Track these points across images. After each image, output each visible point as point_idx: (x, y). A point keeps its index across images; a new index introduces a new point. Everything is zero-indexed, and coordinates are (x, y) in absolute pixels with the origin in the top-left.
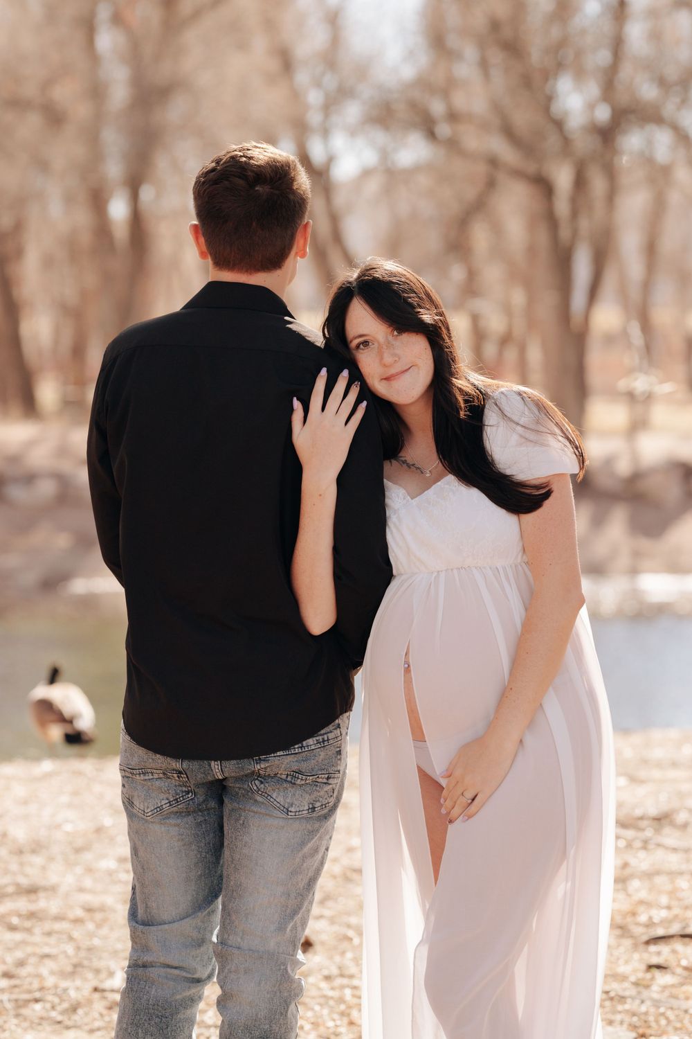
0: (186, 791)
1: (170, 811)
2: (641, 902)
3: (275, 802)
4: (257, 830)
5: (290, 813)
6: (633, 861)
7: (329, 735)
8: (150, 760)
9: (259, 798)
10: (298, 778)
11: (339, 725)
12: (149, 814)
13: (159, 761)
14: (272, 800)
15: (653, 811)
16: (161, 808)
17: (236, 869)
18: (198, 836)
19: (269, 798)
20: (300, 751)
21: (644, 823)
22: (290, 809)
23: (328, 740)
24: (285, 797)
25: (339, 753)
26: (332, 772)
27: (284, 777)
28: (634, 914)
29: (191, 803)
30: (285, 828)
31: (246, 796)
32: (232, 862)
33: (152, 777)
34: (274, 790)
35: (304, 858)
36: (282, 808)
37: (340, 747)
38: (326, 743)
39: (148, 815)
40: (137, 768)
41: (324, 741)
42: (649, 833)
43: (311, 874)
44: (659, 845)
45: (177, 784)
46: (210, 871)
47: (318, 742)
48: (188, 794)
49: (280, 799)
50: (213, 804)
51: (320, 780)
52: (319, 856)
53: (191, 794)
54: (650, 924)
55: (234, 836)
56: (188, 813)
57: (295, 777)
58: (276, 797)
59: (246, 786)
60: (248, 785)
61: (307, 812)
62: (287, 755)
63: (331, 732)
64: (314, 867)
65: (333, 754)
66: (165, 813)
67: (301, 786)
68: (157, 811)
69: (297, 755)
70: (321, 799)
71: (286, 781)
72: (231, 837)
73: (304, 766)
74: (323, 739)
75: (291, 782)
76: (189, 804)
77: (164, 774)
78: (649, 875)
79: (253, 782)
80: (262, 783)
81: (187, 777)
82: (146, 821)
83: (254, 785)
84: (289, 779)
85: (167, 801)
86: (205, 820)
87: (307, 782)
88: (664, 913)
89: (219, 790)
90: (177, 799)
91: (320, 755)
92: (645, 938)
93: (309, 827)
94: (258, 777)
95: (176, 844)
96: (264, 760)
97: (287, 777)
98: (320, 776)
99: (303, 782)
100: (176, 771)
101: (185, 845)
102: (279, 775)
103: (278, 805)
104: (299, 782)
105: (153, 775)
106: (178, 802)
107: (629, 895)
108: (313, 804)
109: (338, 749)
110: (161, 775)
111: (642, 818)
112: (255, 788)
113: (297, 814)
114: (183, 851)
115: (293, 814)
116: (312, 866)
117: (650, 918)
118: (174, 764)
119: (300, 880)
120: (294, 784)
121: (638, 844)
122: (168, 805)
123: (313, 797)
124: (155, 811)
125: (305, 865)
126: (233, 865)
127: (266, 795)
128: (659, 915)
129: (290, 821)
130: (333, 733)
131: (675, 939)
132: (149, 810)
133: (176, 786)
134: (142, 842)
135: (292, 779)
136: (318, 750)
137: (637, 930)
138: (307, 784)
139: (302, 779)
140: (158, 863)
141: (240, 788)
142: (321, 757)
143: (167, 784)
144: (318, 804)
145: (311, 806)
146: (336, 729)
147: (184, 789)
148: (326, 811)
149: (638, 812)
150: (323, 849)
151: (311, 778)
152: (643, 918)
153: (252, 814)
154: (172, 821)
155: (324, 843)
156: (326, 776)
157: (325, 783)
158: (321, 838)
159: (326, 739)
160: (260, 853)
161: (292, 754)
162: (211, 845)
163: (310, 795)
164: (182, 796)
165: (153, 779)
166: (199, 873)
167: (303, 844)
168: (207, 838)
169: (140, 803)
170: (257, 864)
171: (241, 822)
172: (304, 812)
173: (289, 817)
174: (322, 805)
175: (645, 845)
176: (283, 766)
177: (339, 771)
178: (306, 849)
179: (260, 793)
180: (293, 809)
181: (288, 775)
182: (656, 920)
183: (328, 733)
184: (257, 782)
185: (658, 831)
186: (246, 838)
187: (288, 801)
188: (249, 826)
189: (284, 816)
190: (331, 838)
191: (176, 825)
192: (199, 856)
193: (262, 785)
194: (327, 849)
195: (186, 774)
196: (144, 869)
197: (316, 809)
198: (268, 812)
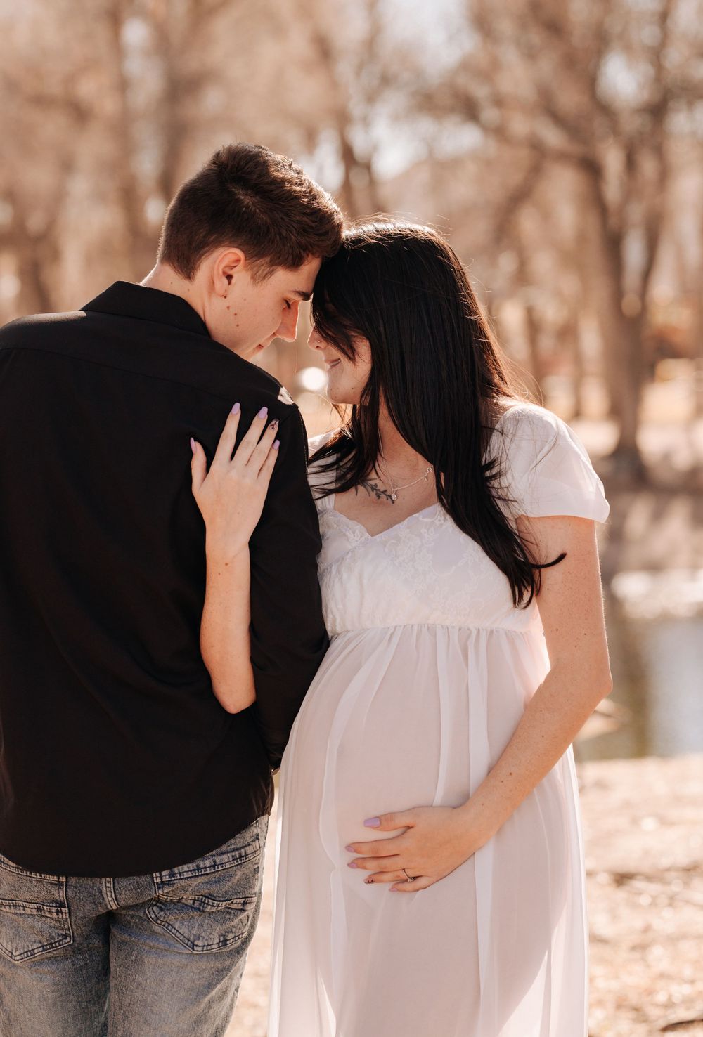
0: (62, 935)
1: (44, 956)
2: (662, 976)
3: (177, 934)
4: (153, 968)
5: (195, 948)
6: (657, 924)
7: (247, 848)
8: (25, 889)
9: (157, 929)
10: (208, 904)
11: (258, 835)
12: (18, 958)
13: (36, 889)
14: (173, 930)
15: (683, 859)
16: (32, 952)
17: (125, 1017)
18: (77, 984)
19: (170, 928)
20: (213, 871)
21: (673, 874)
22: (196, 943)
23: (246, 855)
24: (191, 927)
25: (257, 871)
26: (249, 896)
27: (190, 902)
28: (650, 992)
29: (70, 949)
30: (189, 967)
31: (140, 926)
32: (120, 1007)
33: (22, 912)
34: (177, 919)
35: (211, 1003)
36: (186, 941)
37: (258, 863)
38: (244, 860)
39: (16, 958)
40: (7, 898)
41: (241, 857)
42: (676, 887)
43: (218, 1022)
44: (687, 902)
45: (52, 925)
46: (93, 1022)
47: (235, 859)
48: (66, 939)
49: (184, 930)
50: (96, 942)
51: (235, 906)
52: (227, 1000)
53: (68, 939)
54: (669, 1005)
55: (123, 976)
56: (65, 958)
57: (204, 903)
58: (179, 927)
59: (142, 914)
60: (145, 912)
61: (216, 946)
62: (196, 876)
63: (249, 845)
64: (223, 1013)
65: (251, 873)
66: (37, 959)
67: (210, 913)
68: (28, 956)
69: (209, 876)
70: (234, 929)
71: (192, 907)
72: (120, 977)
73: (215, 889)
74: (240, 854)
75: (199, 909)
76: (66, 950)
77: (39, 909)
78: (673, 940)
79: (150, 909)
80: (161, 910)
81: (70, 913)
82: (14, 965)
83: (151, 913)
84: (196, 905)
85: (40, 945)
86: (86, 964)
87: (219, 908)
88: (686, 990)
89: (107, 924)
90: (51, 944)
91: (236, 875)
92: (663, 1023)
93: (218, 965)
94: (157, 902)
95: (50, 996)
96: (168, 884)
97: (194, 903)
98: (235, 901)
99: (214, 910)
100: (56, 903)
101: (61, 996)
102: (183, 901)
103: (182, 937)
104: (209, 909)
105: (24, 910)
106: (53, 947)
107: (648, 966)
108: (224, 936)
109: (256, 866)
110: (34, 912)
111: (668, 870)
112: (153, 916)
113: (205, 948)
114: (59, 1003)
115: (200, 949)
116: (221, 1012)
117: (670, 998)
118: (56, 892)
119: (205, 1030)
120: (203, 911)
121: (663, 900)
122: (41, 949)
123: (225, 927)
124: (25, 955)
125: (212, 1011)
126: (122, 1012)
127: (167, 925)
128: (680, 991)
129: (196, 958)
130: (251, 847)
131: (695, 1024)
132: (18, 953)
133: (50, 927)
134: (9, 989)
135: (200, 905)
136: (234, 868)
137: (654, 1012)
138: (218, 911)
139: (213, 906)
140: (28, 1016)
141: (132, 916)
142: (237, 877)
143: (40, 923)
144: (231, 936)
145: (222, 939)
146: (254, 841)
147: (61, 932)
148: (239, 943)
149: (665, 862)
150: (232, 990)
151: (224, 903)
152: (661, 997)
153: (147, 948)
154: (46, 968)
155: (235, 982)
156: (242, 900)
157: (241, 910)
158: (231, 979)
159: (243, 854)
160: (156, 997)
161: (202, 875)
162: (94, 992)
163: (221, 925)
164: (58, 941)
165: (23, 914)
166: (79, 1027)
167: (210, 986)
168: (88, 985)
169: (7, 942)
170: (152, 1010)
171: (133, 958)
172: (213, 947)
173: (195, 952)
174: (235, 937)
175: (672, 901)
176: (190, 889)
177: (255, 894)
178: (214, 993)
179: (159, 922)
180: (200, 943)
181: (195, 900)
182: (676, 999)
183: (246, 846)
184: (155, 908)
185: (686, 884)
186: (139, 979)
187: (194, 932)
188: (143, 963)
189: (190, 952)
190: (241, 976)
191: (49, 973)
192: (78, 1007)
193: (162, 913)
194: (237, 990)
195: (69, 908)
196: (10, 1021)
197: (228, 942)
198: (167, 947)
